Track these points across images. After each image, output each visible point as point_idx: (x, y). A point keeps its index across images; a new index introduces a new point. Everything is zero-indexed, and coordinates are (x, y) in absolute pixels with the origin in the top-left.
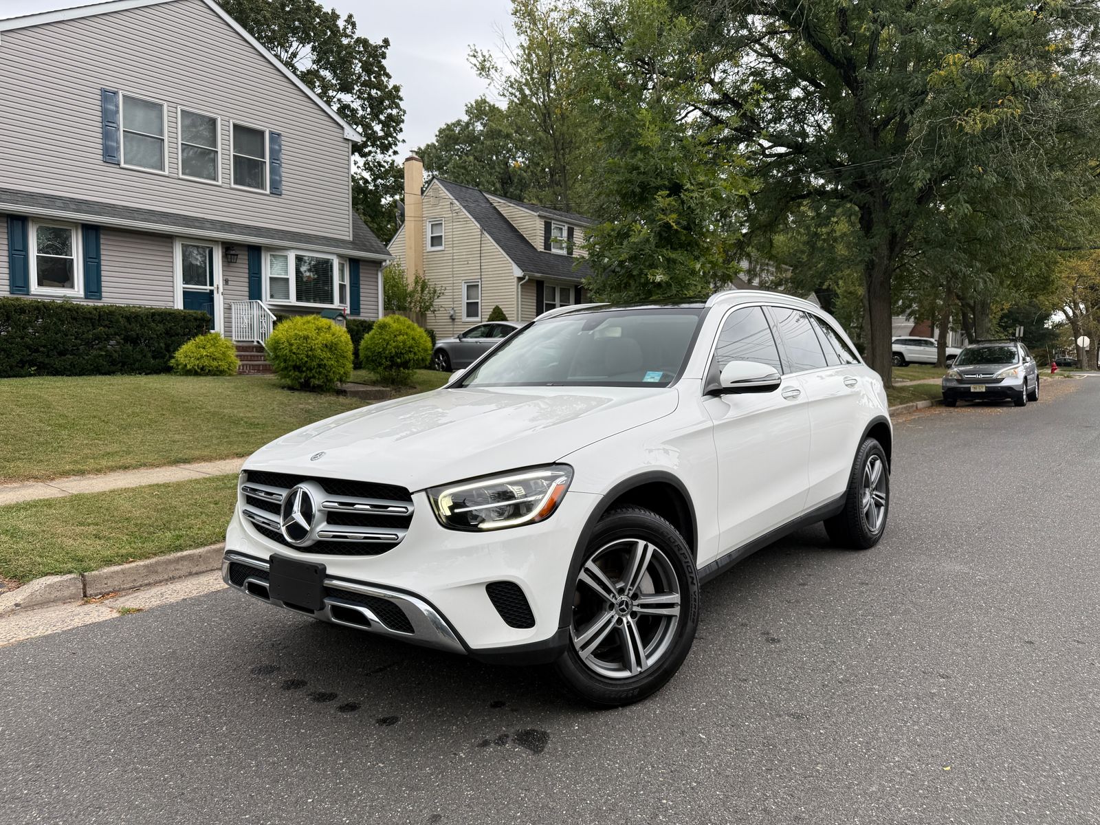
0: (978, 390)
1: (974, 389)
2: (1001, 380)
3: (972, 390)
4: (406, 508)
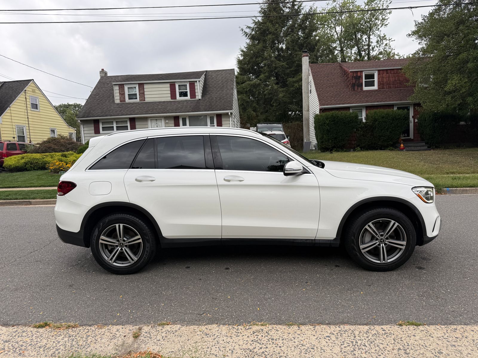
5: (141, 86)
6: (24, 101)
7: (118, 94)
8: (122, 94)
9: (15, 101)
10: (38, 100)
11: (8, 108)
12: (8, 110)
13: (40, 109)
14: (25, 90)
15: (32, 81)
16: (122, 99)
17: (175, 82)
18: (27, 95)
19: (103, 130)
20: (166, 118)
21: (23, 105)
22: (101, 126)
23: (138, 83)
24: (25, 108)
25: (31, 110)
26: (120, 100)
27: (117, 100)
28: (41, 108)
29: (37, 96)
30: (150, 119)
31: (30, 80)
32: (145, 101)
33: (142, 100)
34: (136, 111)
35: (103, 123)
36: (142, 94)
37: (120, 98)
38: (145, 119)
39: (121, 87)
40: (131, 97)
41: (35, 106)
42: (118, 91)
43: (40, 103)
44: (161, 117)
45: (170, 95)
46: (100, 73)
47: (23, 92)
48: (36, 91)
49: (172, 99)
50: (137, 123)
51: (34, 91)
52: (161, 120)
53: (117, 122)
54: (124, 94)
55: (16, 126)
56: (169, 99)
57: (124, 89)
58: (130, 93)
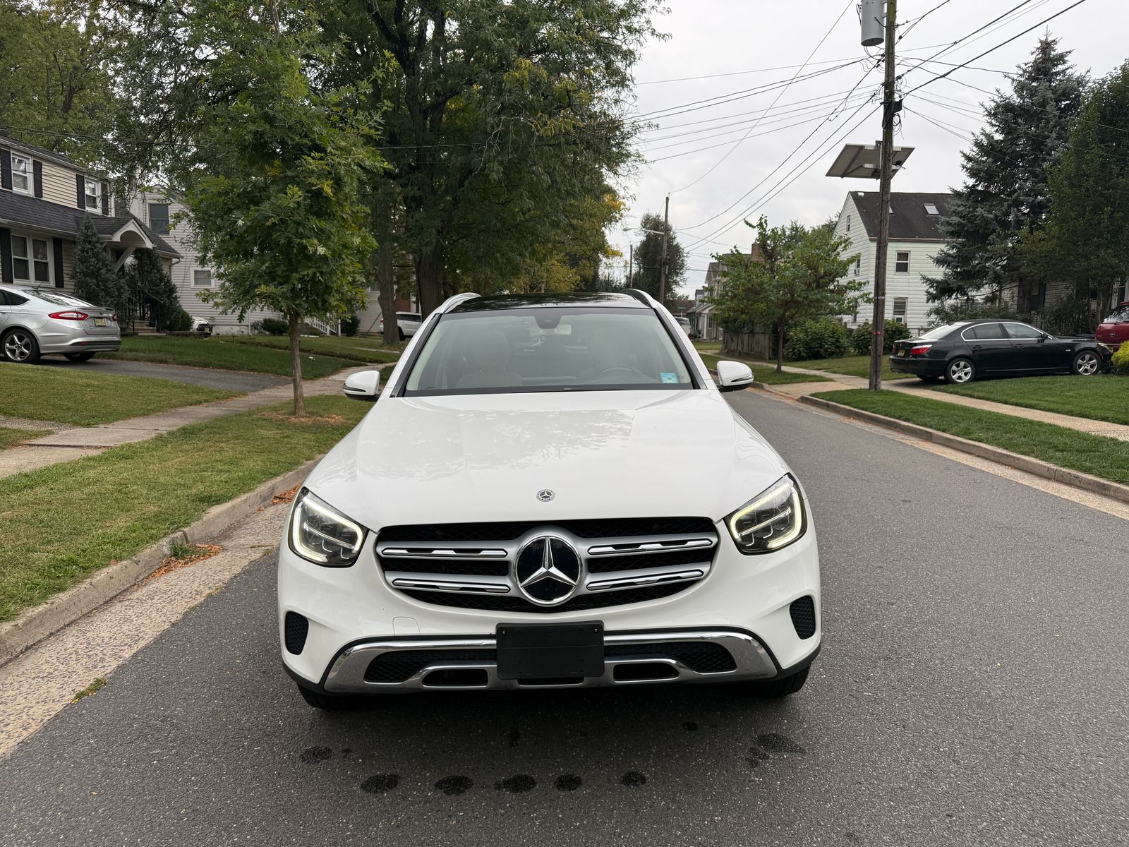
4: (708, 540)
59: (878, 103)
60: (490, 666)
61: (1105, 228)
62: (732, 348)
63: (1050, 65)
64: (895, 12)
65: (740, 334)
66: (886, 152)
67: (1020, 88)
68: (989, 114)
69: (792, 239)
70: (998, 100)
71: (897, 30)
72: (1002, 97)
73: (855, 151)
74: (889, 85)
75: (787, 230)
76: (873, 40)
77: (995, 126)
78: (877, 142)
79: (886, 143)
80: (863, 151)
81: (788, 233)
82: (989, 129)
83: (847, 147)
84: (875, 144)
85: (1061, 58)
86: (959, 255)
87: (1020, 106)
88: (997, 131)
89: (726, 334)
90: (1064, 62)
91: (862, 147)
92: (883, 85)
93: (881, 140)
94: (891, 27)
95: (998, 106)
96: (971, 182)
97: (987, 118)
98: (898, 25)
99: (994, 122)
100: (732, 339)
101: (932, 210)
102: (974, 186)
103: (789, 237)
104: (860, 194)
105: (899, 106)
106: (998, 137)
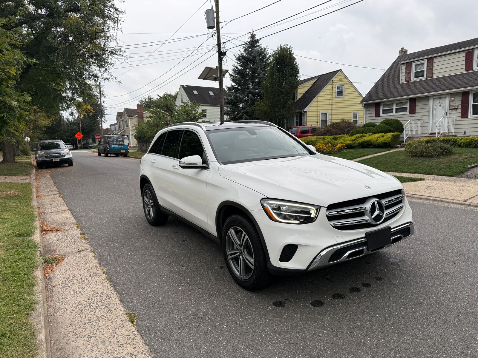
0: (56, 161)
1: (55, 160)
2: (65, 156)
3: (54, 161)
5: (430, 61)
6: (331, 90)
7: (404, 74)
8: (408, 73)
9: (322, 91)
10: (344, 87)
11: (316, 98)
12: (315, 100)
13: (344, 96)
14: (333, 80)
15: (340, 71)
16: (408, 78)
17: (473, 49)
18: (334, 84)
19: (383, 113)
20: (451, 95)
21: (329, 93)
22: (382, 109)
23: (427, 58)
24: (331, 96)
25: (336, 97)
26: (406, 80)
27: (403, 80)
28: (345, 94)
29: (343, 84)
30: (432, 97)
31: (339, 71)
32: (432, 77)
33: (429, 77)
34: (418, 91)
35: (384, 106)
36: (430, 70)
37: (406, 77)
38: (427, 98)
39: (409, 65)
40: (418, 75)
41: (340, 93)
42: (404, 71)
43: (345, 90)
44: (445, 94)
45: (464, 66)
46: (399, 53)
47: (330, 82)
48: (343, 80)
49: (466, 70)
50: (417, 104)
51: (340, 80)
52: (445, 98)
53: (397, 104)
54: (410, 73)
55: (321, 113)
56: (463, 71)
57: (411, 68)
58: (418, 70)
59: (216, 52)
60: (365, 248)
61: (282, 102)
62: (144, 149)
63: (255, 43)
64: (219, 17)
65: (148, 143)
66: (220, 71)
67: (246, 50)
68: (237, 59)
69: (149, 103)
70: (240, 54)
71: (220, 24)
72: (241, 53)
73: (209, 69)
74: (219, 45)
75: (146, 99)
76: (211, 27)
77: (239, 63)
78: (217, 67)
79: (220, 67)
80: (212, 70)
81: (147, 100)
82: (236, 65)
83: (206, 68)
84: (216, 68)
85: (257, 41)
86: (233, 111)
87: (247, 57)
88: (239, 65)
89: (140, 143)
90: (259, 43)
91: (211, 68)
92: (217, 44)
93: (218, 66)
94: (218, 23)
95: (240, 56)
96: (233, 84)
97: (236, 60)
98: (220, 23)
99: (238, 62)
100: (143, 145)
101: (212, 94)
102: (234, 85)
103: (148, 102)
104: (185, 86)
105: (225, 54)
106: (240, 68)
